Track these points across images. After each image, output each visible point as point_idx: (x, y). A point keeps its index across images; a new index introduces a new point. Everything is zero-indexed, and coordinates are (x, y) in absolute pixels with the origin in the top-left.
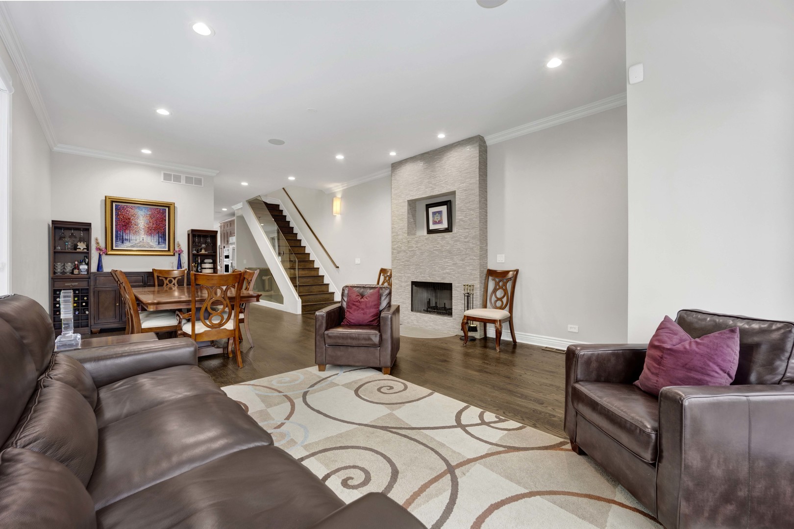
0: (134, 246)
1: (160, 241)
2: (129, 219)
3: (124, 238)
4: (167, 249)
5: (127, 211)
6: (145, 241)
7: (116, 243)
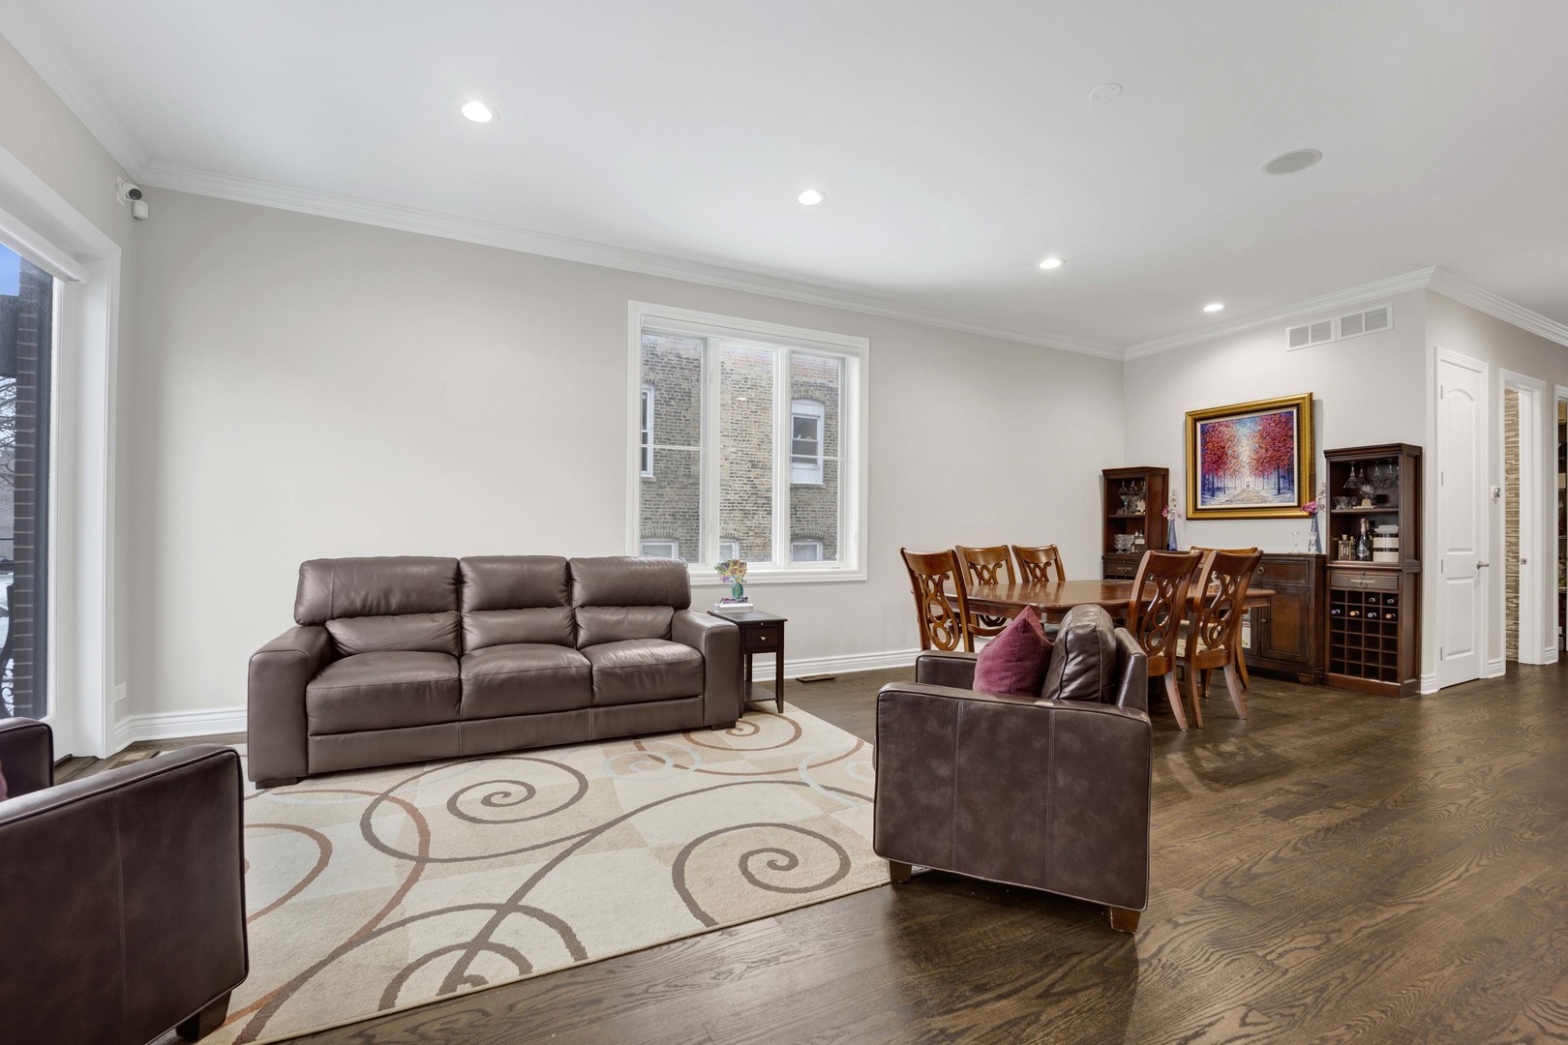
0: (1232, 501)
1: (1282, 486)
2: (1223, 448)
3: (1215, 486)
4: (1295, 504)
5: (1220, 432)
6: (1251, 489)
7: (1202, 497)
